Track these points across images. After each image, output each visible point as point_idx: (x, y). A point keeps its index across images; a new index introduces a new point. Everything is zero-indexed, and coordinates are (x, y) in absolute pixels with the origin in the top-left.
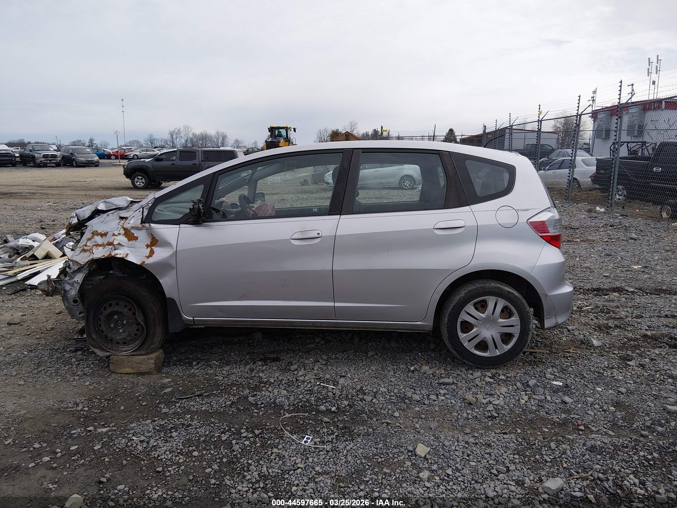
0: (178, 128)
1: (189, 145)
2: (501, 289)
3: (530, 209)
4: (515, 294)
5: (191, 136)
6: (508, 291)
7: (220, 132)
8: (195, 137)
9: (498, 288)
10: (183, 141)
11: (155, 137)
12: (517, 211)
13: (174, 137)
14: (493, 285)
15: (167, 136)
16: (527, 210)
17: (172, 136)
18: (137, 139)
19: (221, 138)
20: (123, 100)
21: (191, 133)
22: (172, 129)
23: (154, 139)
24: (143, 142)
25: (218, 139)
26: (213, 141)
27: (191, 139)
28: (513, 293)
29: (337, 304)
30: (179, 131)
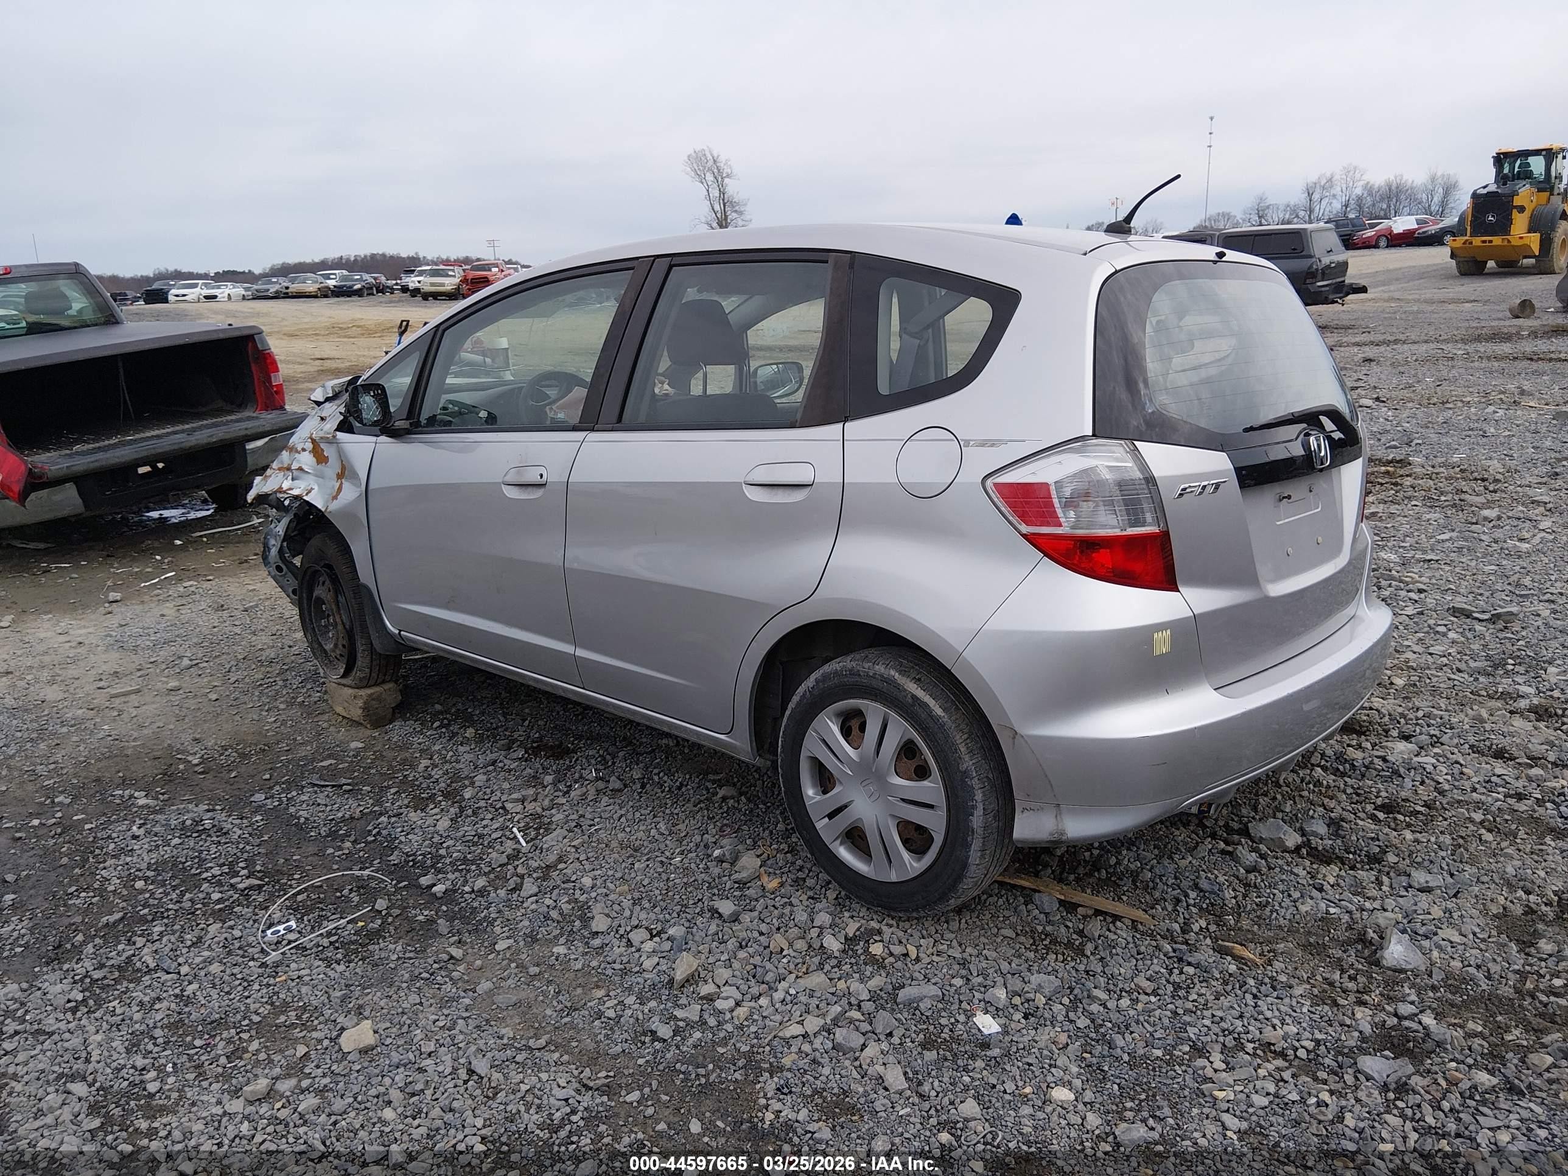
0: (1328, 175)
1: (1352, 216)
2: (898, 687)
3: (1006, 442)
4: (931, 711)
5: (1358, 191)
6: (914, 697)
7: (1439, 174)
8: (1370, 194)
9: (890, 681)
10: (1337, 206)
11: (1271, 201)
12: (963, 444)
13: (1316, 197)
14: (880, 668)
15: (1298, 197)
16: (993, 443)
17: (1310, 195)
18: (1226, 210)
19: (1441, 190)
20: (1212, 119)
21: (1362, 183)
22: (1313, 178)
23: (1268, 207)
24: (1239, 217)
25: (1432, 193)
26: (1416, 200)
27: (1360, 199)
28: (927, 705)
29: (581, 653)
30: (1330, 180)
